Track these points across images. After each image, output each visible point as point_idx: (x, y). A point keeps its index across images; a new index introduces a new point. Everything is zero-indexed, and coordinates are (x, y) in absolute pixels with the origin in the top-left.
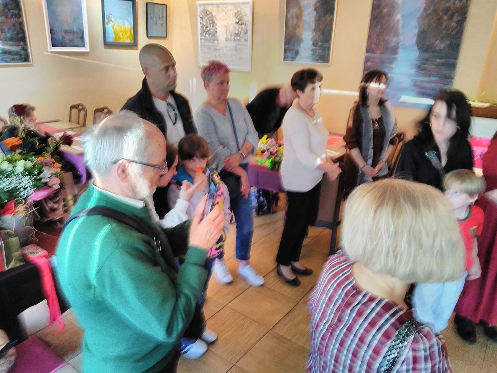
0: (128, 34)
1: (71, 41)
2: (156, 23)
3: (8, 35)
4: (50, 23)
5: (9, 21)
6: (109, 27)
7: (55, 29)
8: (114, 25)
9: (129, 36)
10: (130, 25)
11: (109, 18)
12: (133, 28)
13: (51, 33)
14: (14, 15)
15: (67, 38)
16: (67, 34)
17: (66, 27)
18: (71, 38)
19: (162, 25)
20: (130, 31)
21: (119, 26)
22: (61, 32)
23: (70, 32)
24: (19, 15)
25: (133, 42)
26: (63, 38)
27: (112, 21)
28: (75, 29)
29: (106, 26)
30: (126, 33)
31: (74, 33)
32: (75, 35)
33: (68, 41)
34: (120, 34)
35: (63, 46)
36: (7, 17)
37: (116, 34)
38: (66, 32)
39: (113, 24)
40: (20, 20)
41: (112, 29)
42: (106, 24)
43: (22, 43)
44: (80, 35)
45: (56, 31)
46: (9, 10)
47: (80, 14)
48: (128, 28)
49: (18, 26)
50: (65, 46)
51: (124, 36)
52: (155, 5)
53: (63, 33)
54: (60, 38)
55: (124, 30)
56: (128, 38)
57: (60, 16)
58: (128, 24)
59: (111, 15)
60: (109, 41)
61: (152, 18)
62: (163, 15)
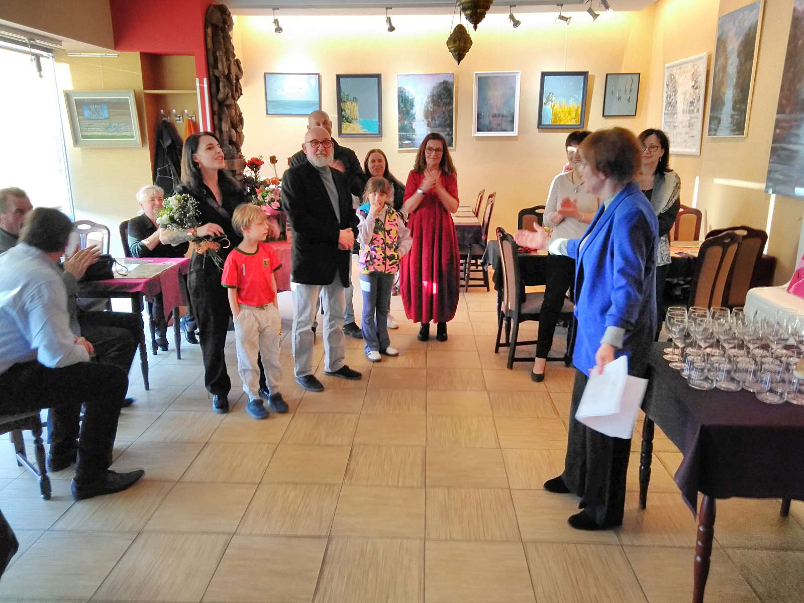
0: (573, 115)
1: (499, 125)
2: (619, 98)
3: (437, 122)
4: (478, 108)
5: (440, 109)
6: (547, 108)
7: (482, 114)
9: (574, 117)
10: (577, 104)
11: (548, 98)
12: (580, 106)
13: (478, 118)
14: (446, 104)
15: (495, 122)
16: (494, 118)
17: (495, 111)
18: (499, 122)
19: (629, 100)
20: (577, 110)
21: (561, 106)
22: (489, 116)
23: (499, 116)
24: (451, 103)
25: (579, 123)
26: (490, 122)
28: (505, 113)
29: (544, 107)
30: (569, 114)
31: (503, 116)
32: (504, 119)
33: (495, 126)
34: (562, 115)
35: (488, 131)
36: (439, 106)
37: (556, 115)
38: (494, 116)
39: (553, 104)
40: (451, 107)
41: (551, 110)
42: (543, 105)
43: (448, 129)
44: (510, 119)
45: (484, 116)
46: (441, 100)
47: (513, 96)
48: (574, 107)
49: (447, 114)
50: (491, 131)
51: (566, 116)
52: (620, 76)
53: (491, 118)
54: (487, 123)
55: (568, 110)
56: (572, 118)
57: (490, 100)
58: (574, 103)
59: (551, 94)
60: (545, 123)
61: (612, 92)
62: (632, 87)
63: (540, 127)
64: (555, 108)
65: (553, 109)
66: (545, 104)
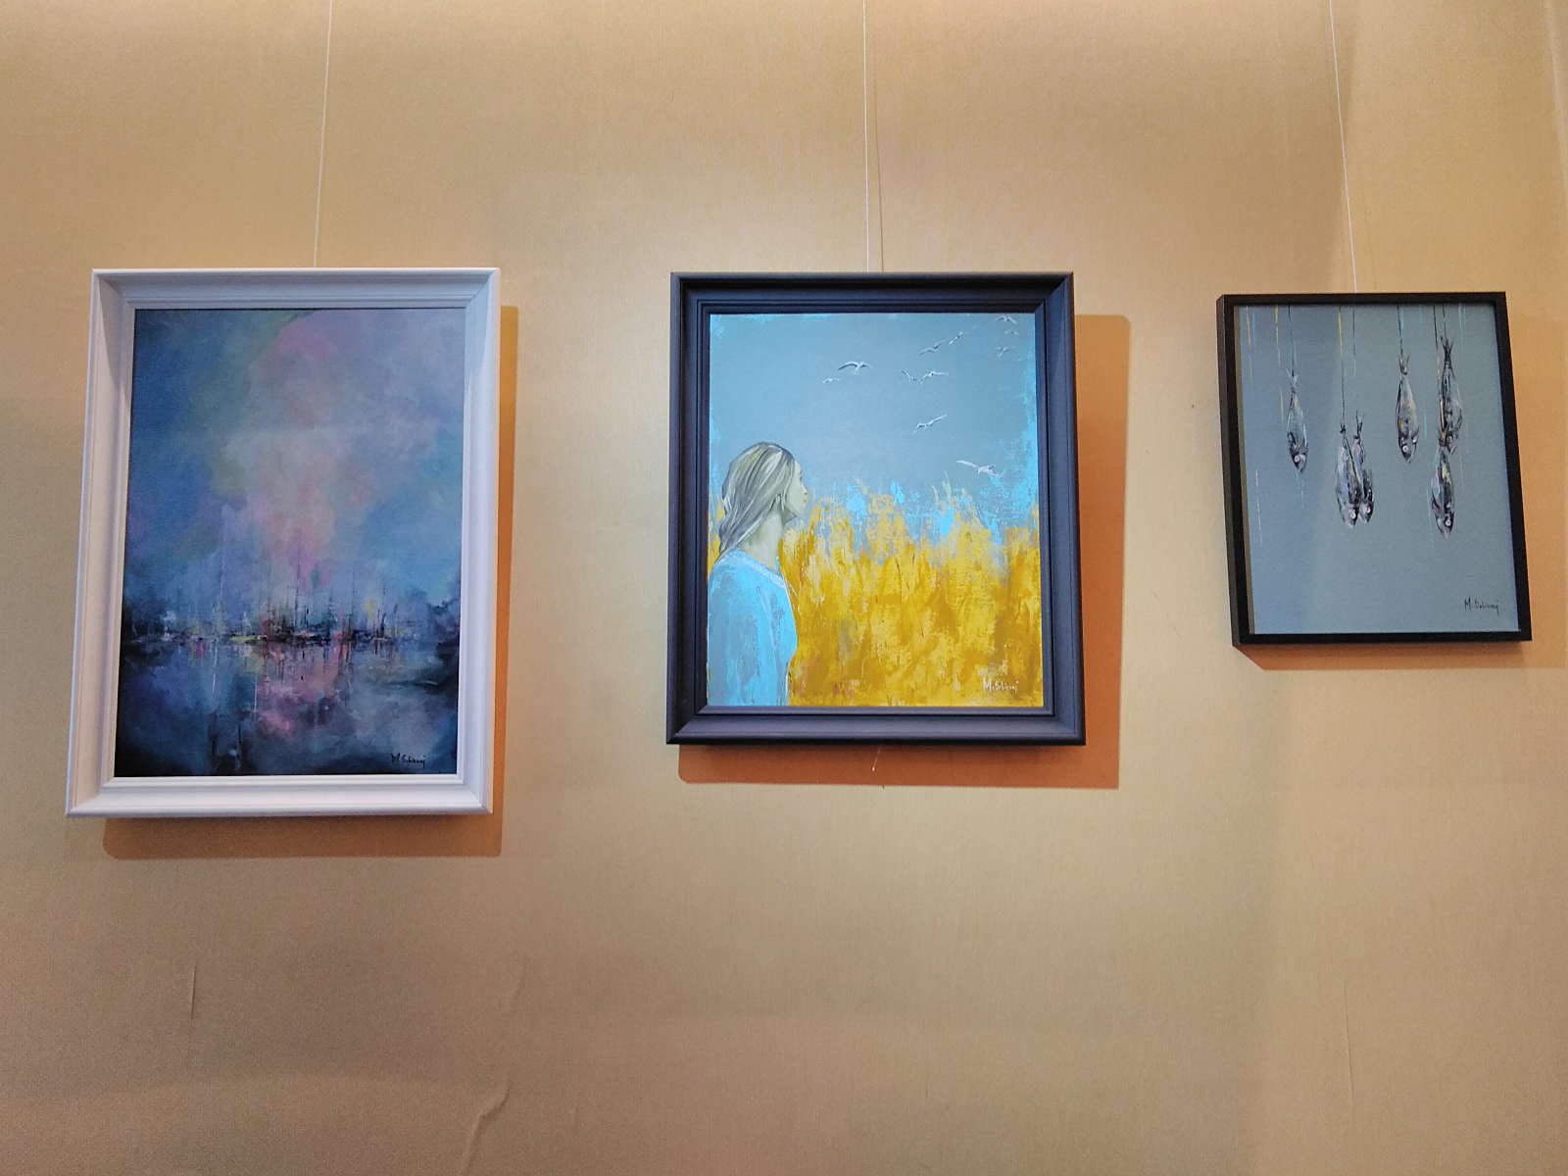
0: (978, 626)
1: (318, 713)
2: (1361, 495)
4: (134, 568)
6: (745, 570)
8: (806, 550)
9: (987, 646)
10: (1007, 536)
11: (747, 488)
12: (1034, 556)
13: (131, 653)
15: (284, 689)
17: (287, 597)
18: (319, 687)
19: (1444, 504)
20: (1007, 590)
21: (865, 556)
22: (226, 637)
23: (322, 639)
25: (1037, 700)
26: (241, 690)
27: (787, 517)
28: (372, 610)
29: (718, 560)
30: (946, 619)
31: (356, 637)
32: (368, 660)
34: (882, 629)
37: (821, 632)
38: (281, 635)
41: (782, 584)
42: (714, 542)
48: (977, 566)
51: (919, 642)
52: (1344, 316)
53: (248, 652)
54: (213, 692)
55: (931, 583)
56: (971, 657)
57: (238, 503)
58: (976, 525)
59: (776, 457)
60: (734, 702)
61: (1295, 447)
62: (1456, 403)
63: (693, 729)
64: (813, 572)
65: (797, 579)
66: (729, 534)
